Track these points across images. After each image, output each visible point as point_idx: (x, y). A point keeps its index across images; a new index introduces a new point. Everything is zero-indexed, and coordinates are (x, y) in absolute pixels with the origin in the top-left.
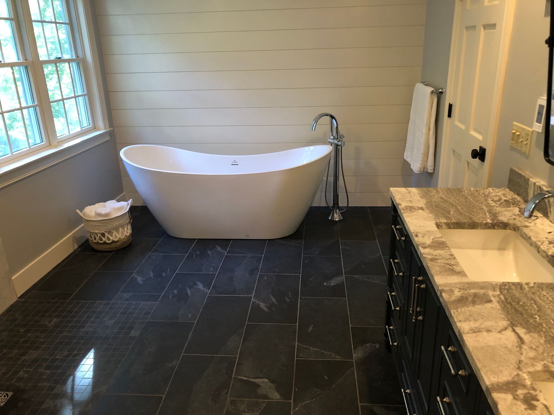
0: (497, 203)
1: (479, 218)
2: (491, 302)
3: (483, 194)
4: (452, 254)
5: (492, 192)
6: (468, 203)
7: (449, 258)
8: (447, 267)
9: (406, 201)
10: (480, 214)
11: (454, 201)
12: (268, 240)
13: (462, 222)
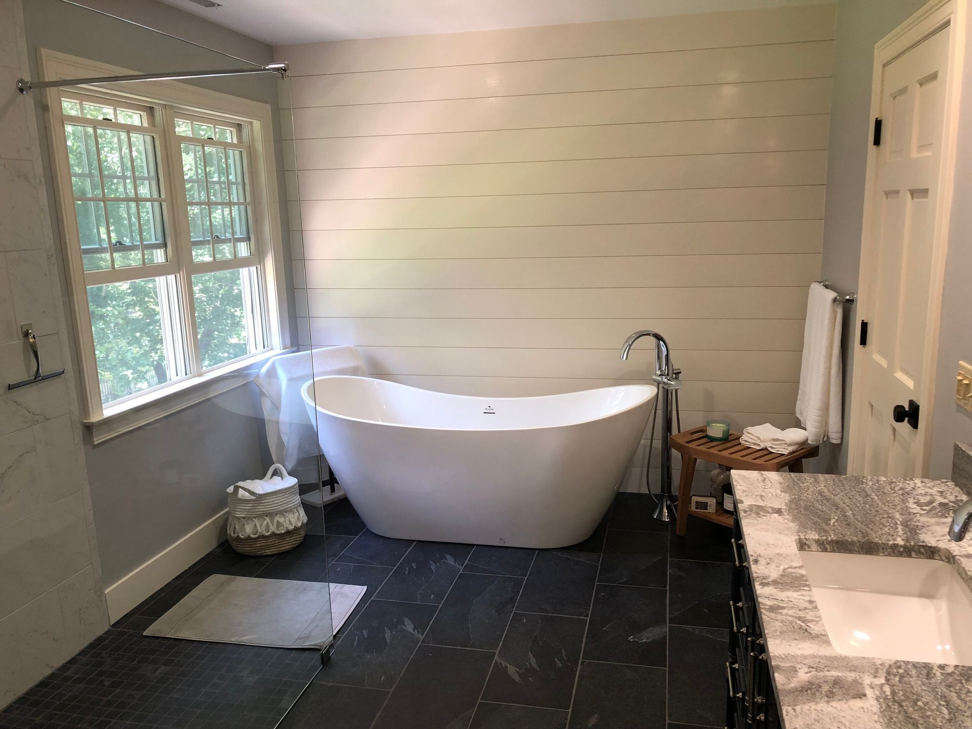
0: (924, 508)
1: (882, 534)
2: (864, 698)
3: (901, 489)
4: (813, 599)
5: (920, 486)
6: (867, 506)
7: (805, 608)
8: (796, 623)
9: (754, 496)
10: (886, 527)
11: (842, 500)
12: (539, 550)
13: (847, 540)
